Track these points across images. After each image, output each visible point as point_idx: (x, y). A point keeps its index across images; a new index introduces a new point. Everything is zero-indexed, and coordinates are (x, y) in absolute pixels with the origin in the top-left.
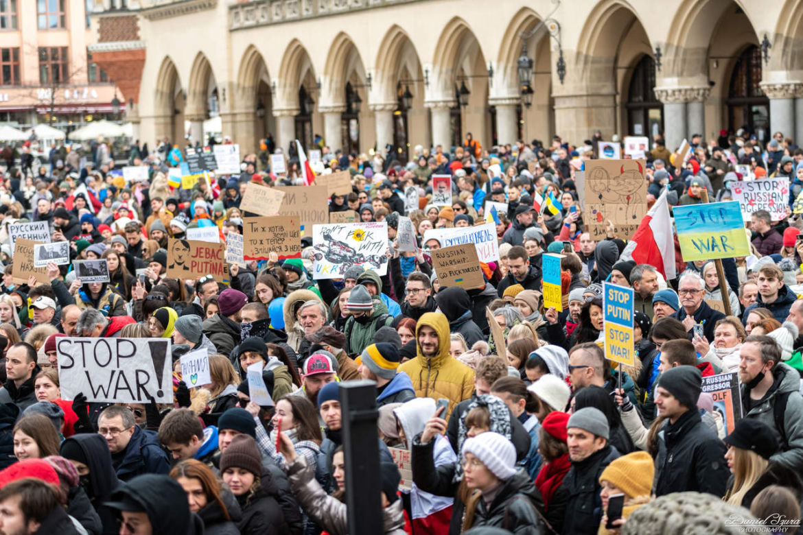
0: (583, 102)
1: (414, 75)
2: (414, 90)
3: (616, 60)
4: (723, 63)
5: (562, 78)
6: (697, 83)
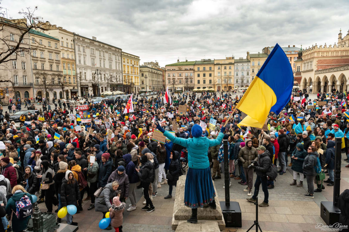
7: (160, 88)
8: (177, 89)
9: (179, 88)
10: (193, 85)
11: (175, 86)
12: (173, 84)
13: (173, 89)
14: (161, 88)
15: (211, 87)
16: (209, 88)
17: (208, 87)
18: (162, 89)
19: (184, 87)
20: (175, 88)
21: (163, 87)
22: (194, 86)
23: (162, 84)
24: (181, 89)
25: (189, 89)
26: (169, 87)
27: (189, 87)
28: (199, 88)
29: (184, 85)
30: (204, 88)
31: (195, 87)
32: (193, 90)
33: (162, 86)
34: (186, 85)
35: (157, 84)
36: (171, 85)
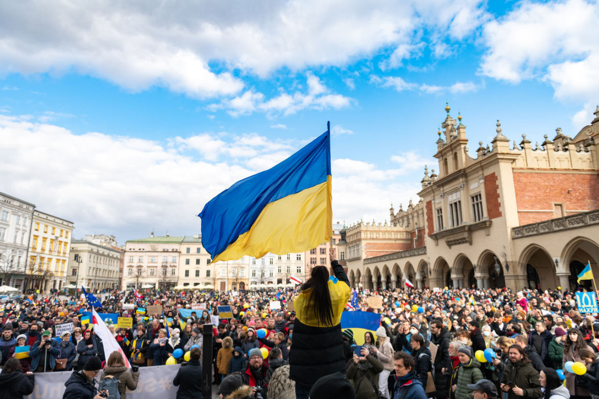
0: (435, 280)
1: (413, 273)
2: (413, 276)
3: (443, 271)
4: (468, 272)
5: (431, 274)
6: (461, 276)
8: (144, 287)
9: (149, 284)
10: (177, 279)
11: (141, 280)
12: (137, 277)
13: (136, 285)
15: (209, 284)
16: (205, 286)
17: (203, 282)
19: (159, 283)
20: (141, 283)
22: (178, 280)
23: (118, 277)
24: (153, 287)
26: (129, 283)
27: (167, 283)
28: (186, 284)
29: (159, 279)
30: (196, 284)
31: (179, 283)
32: (176, 288)
33: (116, 279)
34: (162, 279)
35: (106, 276)
36: (131, 278)
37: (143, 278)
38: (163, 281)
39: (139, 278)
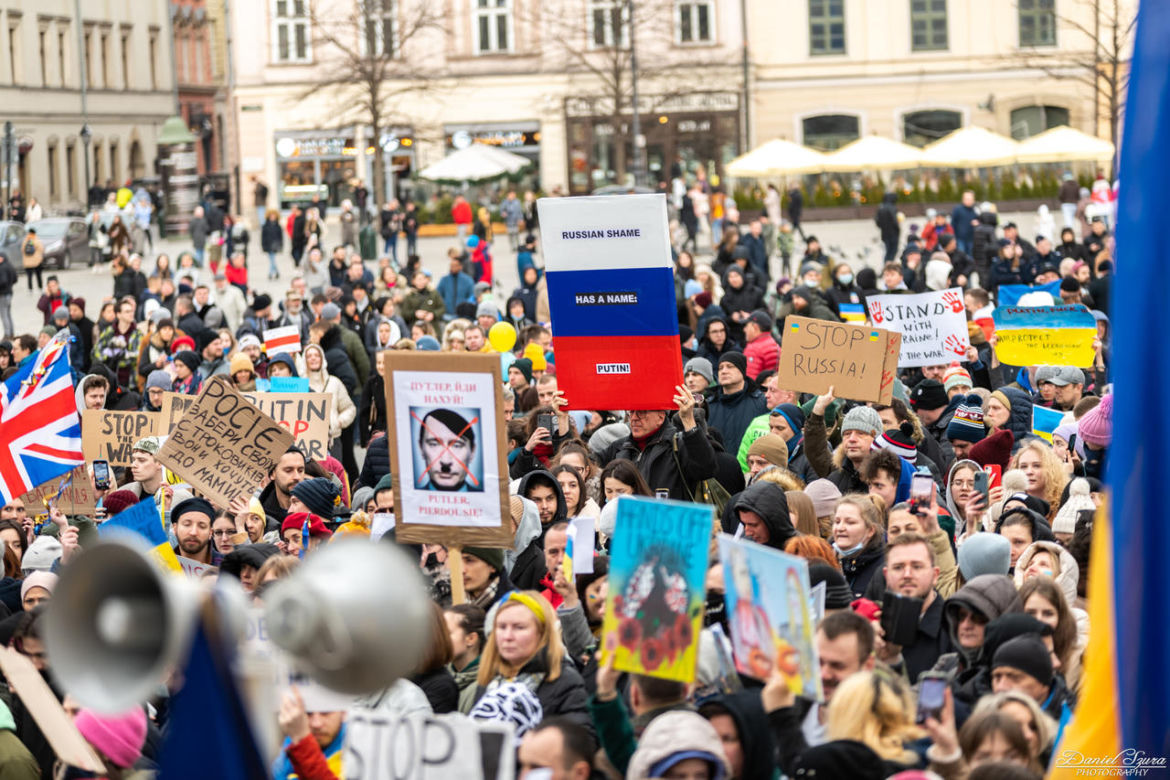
7: (135, 148)
8: (434, 166)
9: (477, 135)
10: (731, 81)
11: (402, 103)
12: (369, 74)
13: (361, 153)
14: (149, 155)
15: (1056, 115)
16: (1016, 135)
17: (990, 106)
18: (165, 172)
19: (570, 122)
20: (408, 132)
21: (178, 132)
22: (744, 94)
23: (166, 81)
24: (515, 164)
25: (652, 150)
26: (296, 133)
27: (649, 123)
28: (828, 129)
29: (559, 86)
30: (927, 126)
31: (760, 117)
32: (737, 168)
33: (167, 105)
34: (593, 85)
35: (73, 79)
36: (319, 85)
37: (422, 79)
38: (607, 106)
39: (387, 87)
